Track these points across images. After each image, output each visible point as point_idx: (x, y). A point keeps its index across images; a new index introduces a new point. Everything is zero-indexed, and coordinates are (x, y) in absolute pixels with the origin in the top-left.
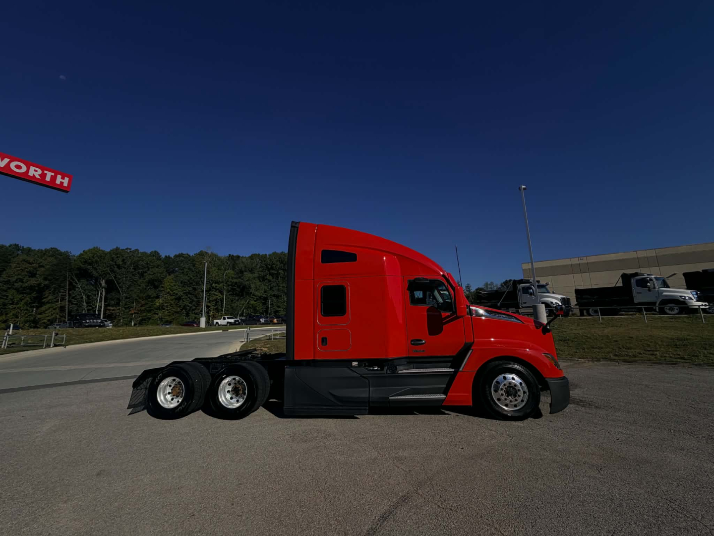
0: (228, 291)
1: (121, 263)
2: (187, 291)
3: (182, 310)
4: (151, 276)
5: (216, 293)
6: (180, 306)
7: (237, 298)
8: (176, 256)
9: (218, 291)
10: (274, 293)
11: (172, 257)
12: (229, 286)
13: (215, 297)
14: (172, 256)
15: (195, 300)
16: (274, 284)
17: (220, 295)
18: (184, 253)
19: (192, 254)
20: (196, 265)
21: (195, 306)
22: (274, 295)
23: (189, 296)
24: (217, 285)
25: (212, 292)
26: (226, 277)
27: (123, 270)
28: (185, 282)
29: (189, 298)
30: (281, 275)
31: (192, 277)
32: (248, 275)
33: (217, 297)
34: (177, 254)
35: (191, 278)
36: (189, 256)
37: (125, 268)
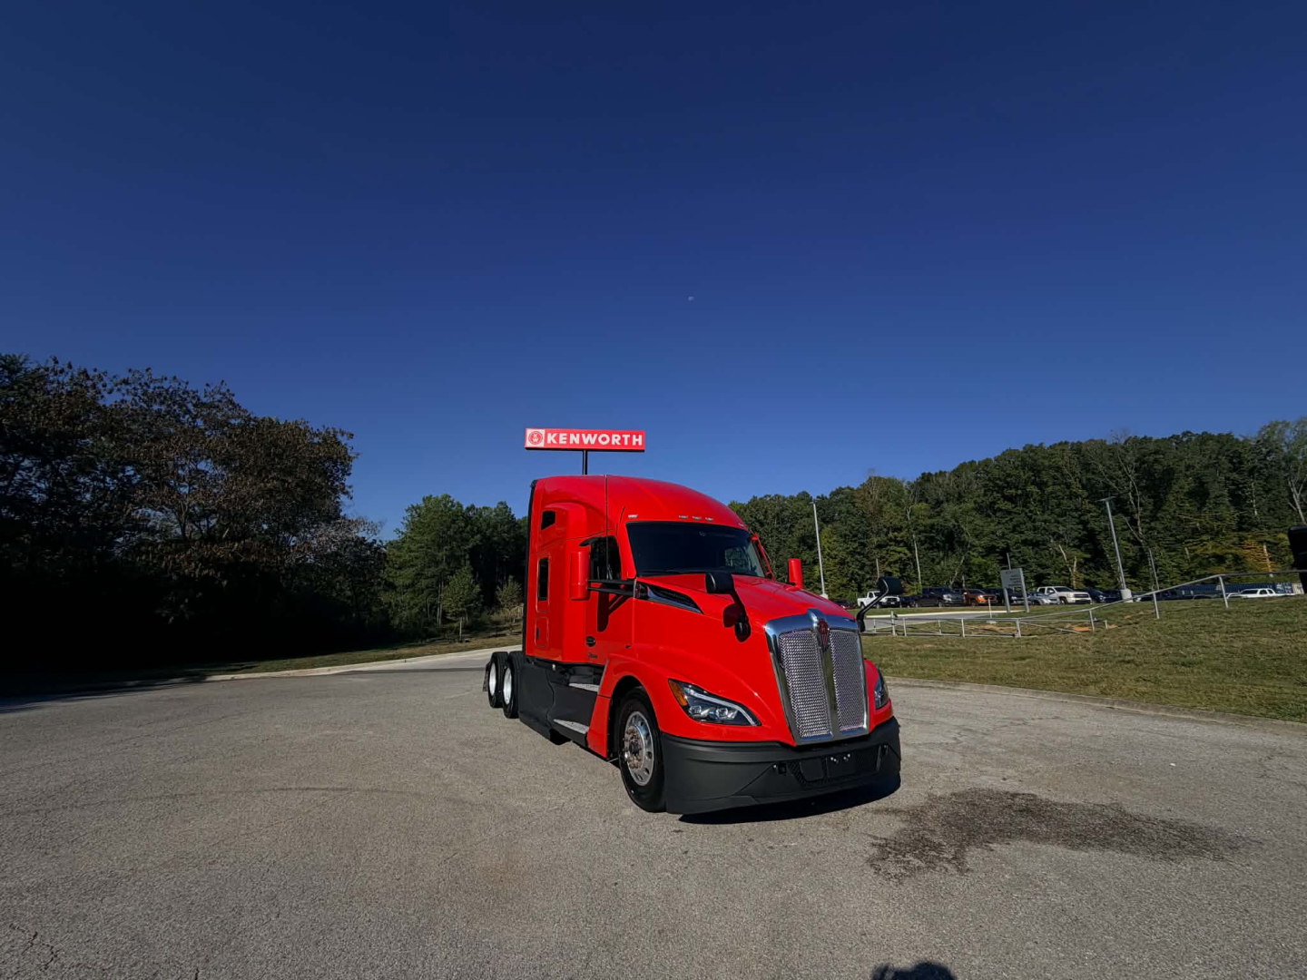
0: (921, 543)
1: (762, 517)
2: (851, 549)
3: (850, 581)
4: (802, 531)
5: (899, 549)
6: (846, 576)
7: (941, 554)
8: (834, 494)
9: (901, 545)
10: (1024, 537)
11: (828, 497)
12: (920, 532)
13: (897, 556)
14: (827, 495)
15: (868, 563)
16: (1021, 518)
17: (907, 551)
18: (843, 487)
19: (855, 486)
20: (857, 505)
21: (868, 573)
22: (1025, 542)
23: (857, 556)
24: (896, 533)
25: (891, 548)
26: (913, 517)
27: (766, 526)
28: (845, 535)
29: (857, 560)
30: (1035, 496)
31: (853, 525)
32: (950, 508)
33: (901, 555)
34: (834, 490)
35: (853, 527)
36: (852, 489)
37: (768, 524)
